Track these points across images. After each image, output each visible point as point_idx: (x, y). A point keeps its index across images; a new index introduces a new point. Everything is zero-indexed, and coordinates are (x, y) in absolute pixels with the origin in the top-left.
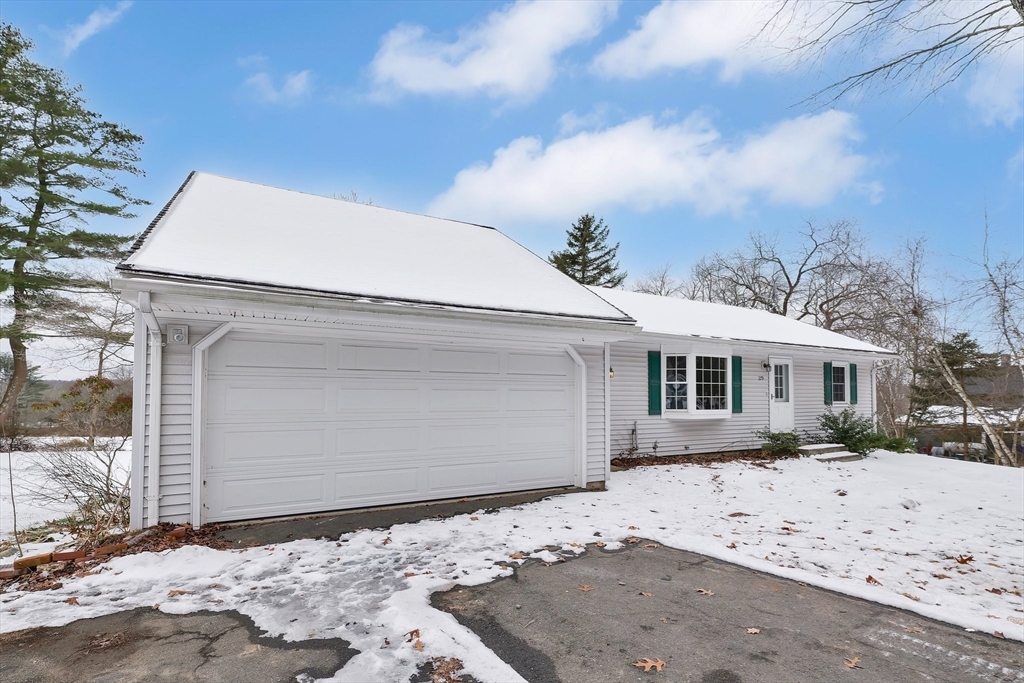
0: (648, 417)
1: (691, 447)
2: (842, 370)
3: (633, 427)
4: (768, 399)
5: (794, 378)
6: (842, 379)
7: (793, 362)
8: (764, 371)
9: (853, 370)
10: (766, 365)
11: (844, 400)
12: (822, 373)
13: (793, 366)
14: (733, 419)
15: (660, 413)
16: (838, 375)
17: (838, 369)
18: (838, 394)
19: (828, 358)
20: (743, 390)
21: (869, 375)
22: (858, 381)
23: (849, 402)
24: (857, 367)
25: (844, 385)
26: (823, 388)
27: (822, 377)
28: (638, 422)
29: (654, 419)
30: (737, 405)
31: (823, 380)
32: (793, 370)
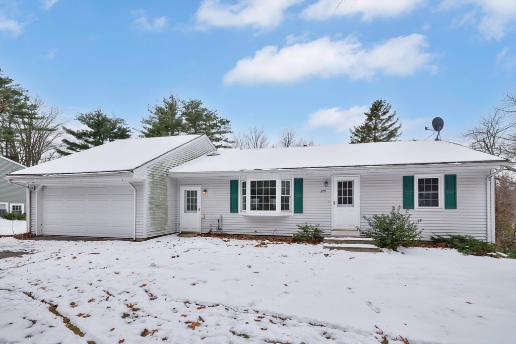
0: (230, 214)
1: (257, 231)
2: (436, 181)
3: (219, 218)
4: (329, 204)
5: (361, 189)
6: (436, 188)
7: (361, 178)
8: (325, 186)
9: (451, 181)
10: (326, 183)
11: (438, 206)
12: (402, 184)
13: (361, 181)
14: (295, 217)
15: (237, 212)
16: (429, 185)
17: (428, 181)
18: (429, 200)
19: (408, 172)
20: (304, 199)
21: (484, 183)
22: (457, 189)
23: (443, 206)
24: (457, 177)
25: (438, 193)
26: (402, 196)
27: (402, 187)
28: (223, 216)
29: (234, 214)
30: (299, 209)
31: (402, 190)
32: (361, 184)
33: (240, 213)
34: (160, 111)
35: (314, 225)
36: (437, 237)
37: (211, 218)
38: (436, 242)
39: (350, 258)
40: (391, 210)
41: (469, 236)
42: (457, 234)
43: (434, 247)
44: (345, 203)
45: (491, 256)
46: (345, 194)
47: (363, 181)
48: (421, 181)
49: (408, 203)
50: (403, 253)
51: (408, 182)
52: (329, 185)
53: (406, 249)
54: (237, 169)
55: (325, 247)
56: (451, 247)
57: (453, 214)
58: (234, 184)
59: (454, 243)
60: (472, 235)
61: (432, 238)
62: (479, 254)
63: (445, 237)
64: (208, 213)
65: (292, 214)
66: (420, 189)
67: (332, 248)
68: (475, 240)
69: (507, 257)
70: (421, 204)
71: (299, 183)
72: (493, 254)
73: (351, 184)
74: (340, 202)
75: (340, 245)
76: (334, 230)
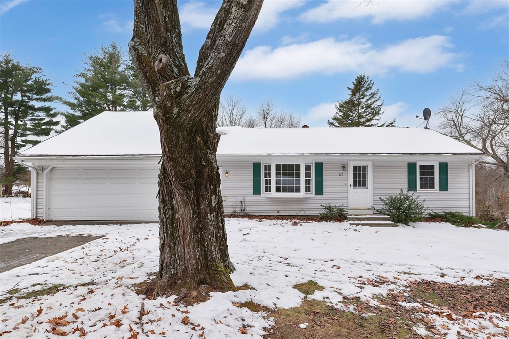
0: (253, 195)
1: (280, 212)
2: (432, 167)
3: (242, 200)
4: (347, 186)
5: (374, 174)
6: (433, 174)
7: (373, 164)
8: (344, 170)
9: (444, 167)
10: (344, 167)
11: (434, 188)
12: (407, 170)
13: (374, 166)
14: (316, 198)
15: (260, 193)
16: (427, 171)
17: (426, 167)
18: (428, 184)
19: (412, 160)
20: (324, 181)
21: (467, 170)
22: (449, 174)
23: (438, 189)
24: (448, 165)
25: (434, 178)
26: (407, 180)
27: (407, 172)
28: (245, 198)
29: (257, 196)
30: (319, 190)
31: (407, 175)
32: (373, 169)
33: (262, 195)
34: (97, 62)
35: (339, 205)
36: (434, 214)
37: (234, 200)
38: (434, 218)
39: (376, 232)
40: (400, 192)
41: (458, 213)
42: (449, 211)
43: (433, 222)
44: (360, 185)
45: (475, 227)
46: (360, 178)
47: (376, 167)
48: (421, 167)
49: (412, 186)
50: (414, 227)
51: (411, 167)
52: (347, 169)
53: (414, 224)
54: (264, 153)
55: (351, 224)
56: (446, 222)
57: (446, 194)
58: (256, 167)
59: (448, 218)
60: (460, 212)
61: (431, 215)
62: (466, 226)
63: (440, 214)
64: (230, 195)
65: (313, 195)
66: (421, 174)
67: (357, 225)
68: (463, 215)
69: (485, 228)
70: (421, 187)
71: (319, 167)
72: (476, 225)
73: (364, 168)
74: (355, 185)
75: (362, 222)
76: (351, 210)
